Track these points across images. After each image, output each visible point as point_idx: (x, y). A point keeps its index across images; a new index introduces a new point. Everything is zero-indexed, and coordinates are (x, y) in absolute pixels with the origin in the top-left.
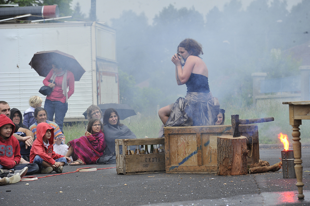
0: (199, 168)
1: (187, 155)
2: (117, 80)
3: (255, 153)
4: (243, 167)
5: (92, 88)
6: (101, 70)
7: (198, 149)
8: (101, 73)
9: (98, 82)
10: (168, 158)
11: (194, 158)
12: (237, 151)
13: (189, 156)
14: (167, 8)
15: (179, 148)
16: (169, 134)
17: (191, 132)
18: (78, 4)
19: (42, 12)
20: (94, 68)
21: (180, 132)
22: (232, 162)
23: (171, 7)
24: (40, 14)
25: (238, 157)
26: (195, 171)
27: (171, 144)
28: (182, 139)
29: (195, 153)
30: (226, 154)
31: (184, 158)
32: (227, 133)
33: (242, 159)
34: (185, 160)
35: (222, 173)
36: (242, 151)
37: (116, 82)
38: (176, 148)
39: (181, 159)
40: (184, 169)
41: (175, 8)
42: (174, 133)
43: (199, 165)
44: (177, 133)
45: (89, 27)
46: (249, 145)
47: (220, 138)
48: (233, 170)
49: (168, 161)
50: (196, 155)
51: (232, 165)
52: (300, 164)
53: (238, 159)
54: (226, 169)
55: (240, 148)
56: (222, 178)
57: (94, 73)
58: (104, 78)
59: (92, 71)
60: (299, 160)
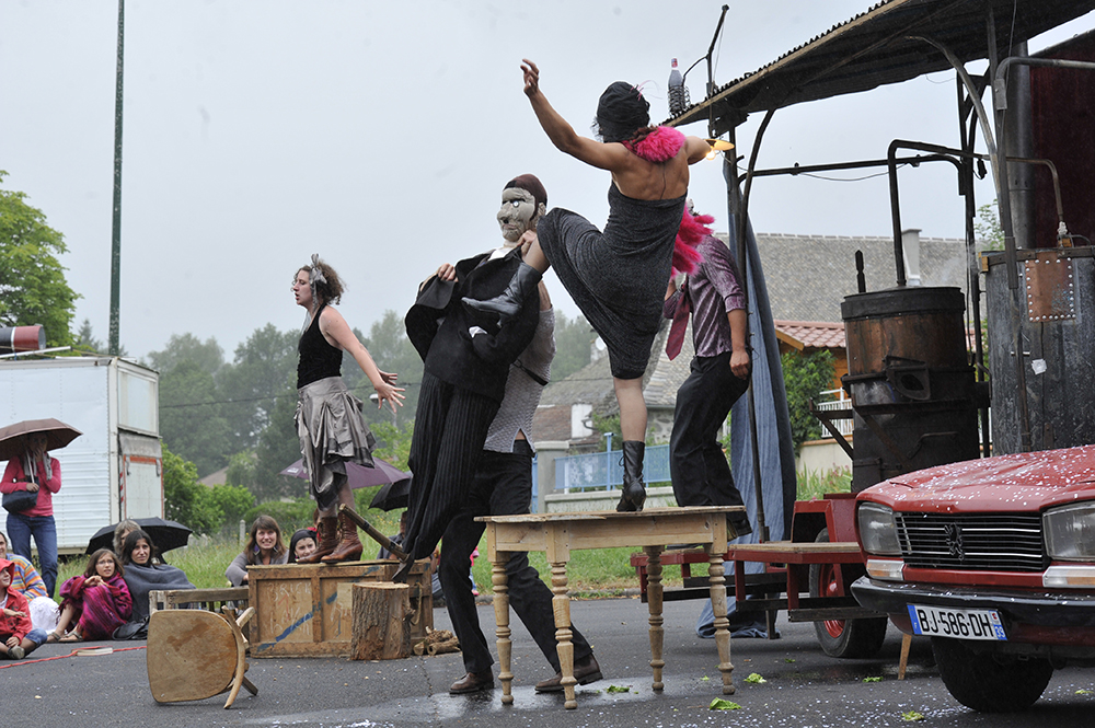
0: (315, 647)
1: (293, 622)
2: (160, 472)
3: (426, 616)
4: (404, 644)
5: (110, 487)
6: (126, 451)
7: (313, 610)
8: (128, 459)
9: (120, 475)
10: (255, 628)
11: (307, 627)
12: (393, 613)
13: (297, 624)
14: (262, 330)
15: (277, 607)
16: (258, 580)
17: (302, 576)
18: (87, 322)
19: (12, 339)
20: (114, 448)
21: (279, 577)
22: (385, 633)
23: (270, 329)
24: (9, 343)
25: (396, 624)
26: (308, 652)
27: (261, 600)
28: (282, 590)
29: (308, 617)
30: (373, 619)
31: (287, 627)
32: (370, 577)
33: (404, 628)
34: (288, 631)
35: (364, 655)
36: (404, 612)
37: (158, 475)
38: (271, 608)
39: (281, 630)
40: (288, 648)
41: (277, 330)
42: (267, 577)
43: (316, 641)
44: (273, 577)
45: (105, 368)
46: (413, 601)
47: (362, 588)
48: (386, 650)
49: (256, 634)
50: (310, 620)
51: (384, 641)
52: (507, 637)
53: (396, 628)
54: (373, 648)
55: (400, 606)
56: (359, 665)
57: (114, 458)
58: (134, 467)
59: (110, 453)
60: (504, 629)
